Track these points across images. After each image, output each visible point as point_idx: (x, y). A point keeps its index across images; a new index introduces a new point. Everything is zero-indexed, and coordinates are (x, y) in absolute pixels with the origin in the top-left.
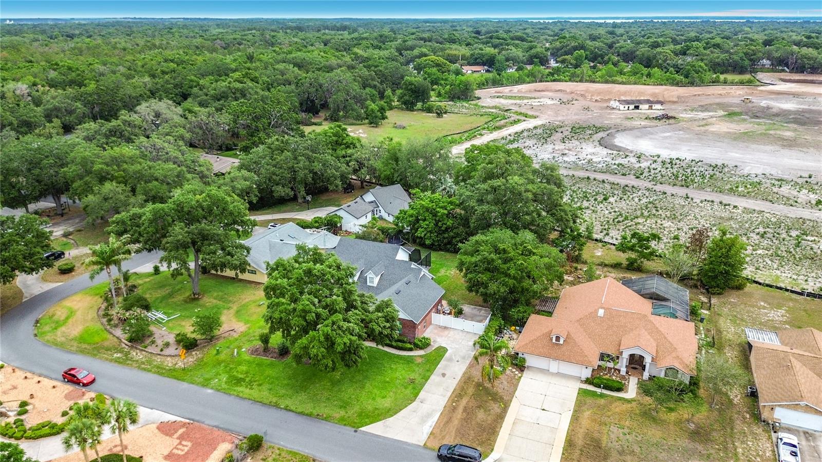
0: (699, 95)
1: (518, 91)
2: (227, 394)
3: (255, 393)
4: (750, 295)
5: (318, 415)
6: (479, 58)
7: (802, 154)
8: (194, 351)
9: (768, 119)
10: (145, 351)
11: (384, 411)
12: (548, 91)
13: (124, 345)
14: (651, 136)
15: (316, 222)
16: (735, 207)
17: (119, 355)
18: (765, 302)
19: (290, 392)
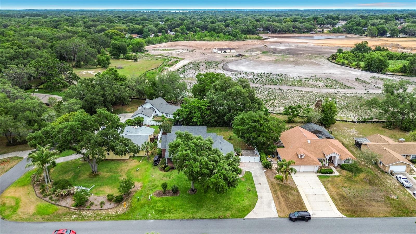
0: (245, 45)
1: (164, 46)
2: (162, 220)
3: (176, 215)
4: (338, 125)
5: (219, 217)
6: (134, 30)
7: (304, 67)
8: (123, 203)
9: (279, 54)
10: (91, 210)
11: (248, 207)
12: (178, 46)
13: (73, 210)
14: (242, 64)
15: (129, 122)
16: (301, 91)
17: (75, 216)
18: (346, 127)
19: (195, 210)
